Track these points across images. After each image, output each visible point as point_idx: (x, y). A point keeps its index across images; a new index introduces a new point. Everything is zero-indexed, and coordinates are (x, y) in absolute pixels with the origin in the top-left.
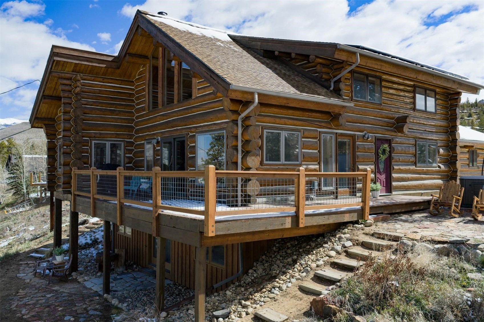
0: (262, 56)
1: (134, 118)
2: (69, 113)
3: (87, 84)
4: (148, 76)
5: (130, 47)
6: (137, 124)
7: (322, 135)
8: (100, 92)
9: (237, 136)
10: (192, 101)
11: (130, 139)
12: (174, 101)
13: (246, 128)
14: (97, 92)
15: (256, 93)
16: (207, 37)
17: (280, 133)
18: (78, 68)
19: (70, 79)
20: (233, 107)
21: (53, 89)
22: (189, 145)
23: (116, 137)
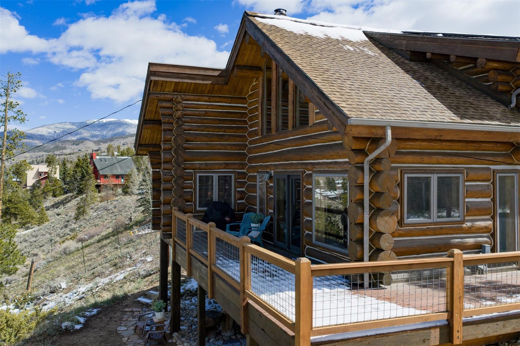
0: (407, 59)
1: (247, 143)
2: (171, 141)
3: (190, 105)
4: (261, 92)
5: (239, 58)
6: (250, 150)
7: (498, 175)
8: (206, 113)
9: (363, 186)
10: (308, 129)
11: (242, 169)
12: (288, 126)
13: (375, 174)
14: (202, 114)
15: (388, 127)
16: (332, 39)
17: (430, 177)
18: (179, 88)
19: (171, 101)
20: (357, 146)
21: (154, 113)
22: (305, 186)
23: (225, 167)
